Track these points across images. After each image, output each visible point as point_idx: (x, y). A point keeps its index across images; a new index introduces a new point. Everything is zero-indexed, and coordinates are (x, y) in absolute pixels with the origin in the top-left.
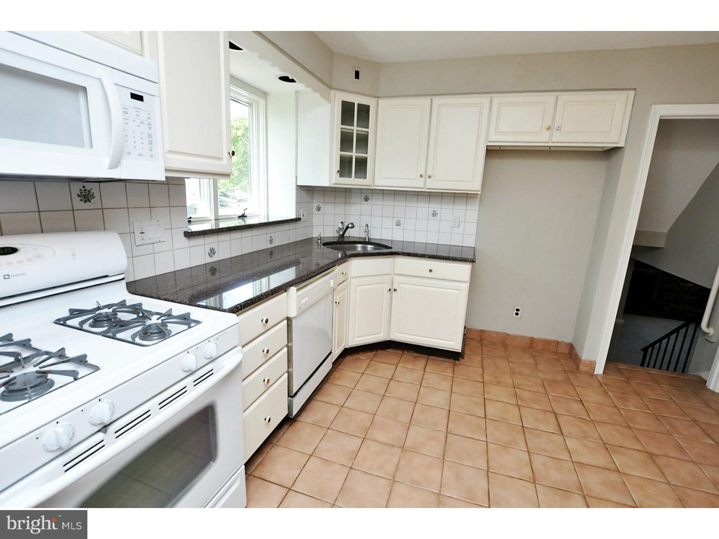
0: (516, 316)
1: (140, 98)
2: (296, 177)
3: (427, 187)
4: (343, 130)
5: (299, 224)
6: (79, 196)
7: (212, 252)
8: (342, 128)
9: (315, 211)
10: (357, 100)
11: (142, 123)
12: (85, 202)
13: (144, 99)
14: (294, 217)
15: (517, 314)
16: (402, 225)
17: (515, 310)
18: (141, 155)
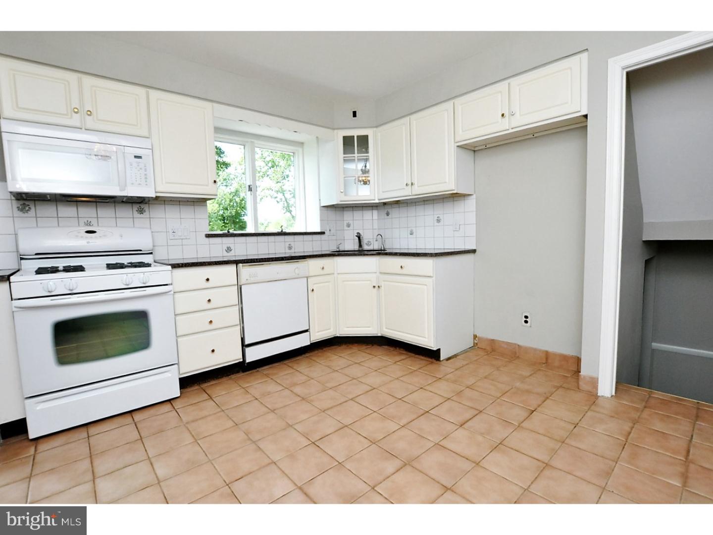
0: (526, 324)
1: (140, 157)
2: (320, 200)
3: (414, 193)
4: (345, 158)
5: (322, 236)
6: (137, 211)
7: (229, 250)
8: (344, 157)
9: (346, 228)
10: (356, 133)
11: (141, 169)
12: (140, 214)
13: (143, 157)
14: (319, 231)
15: (526, 322)
16: (414, 234)
17: (524, 317)
18: (139, 184)
